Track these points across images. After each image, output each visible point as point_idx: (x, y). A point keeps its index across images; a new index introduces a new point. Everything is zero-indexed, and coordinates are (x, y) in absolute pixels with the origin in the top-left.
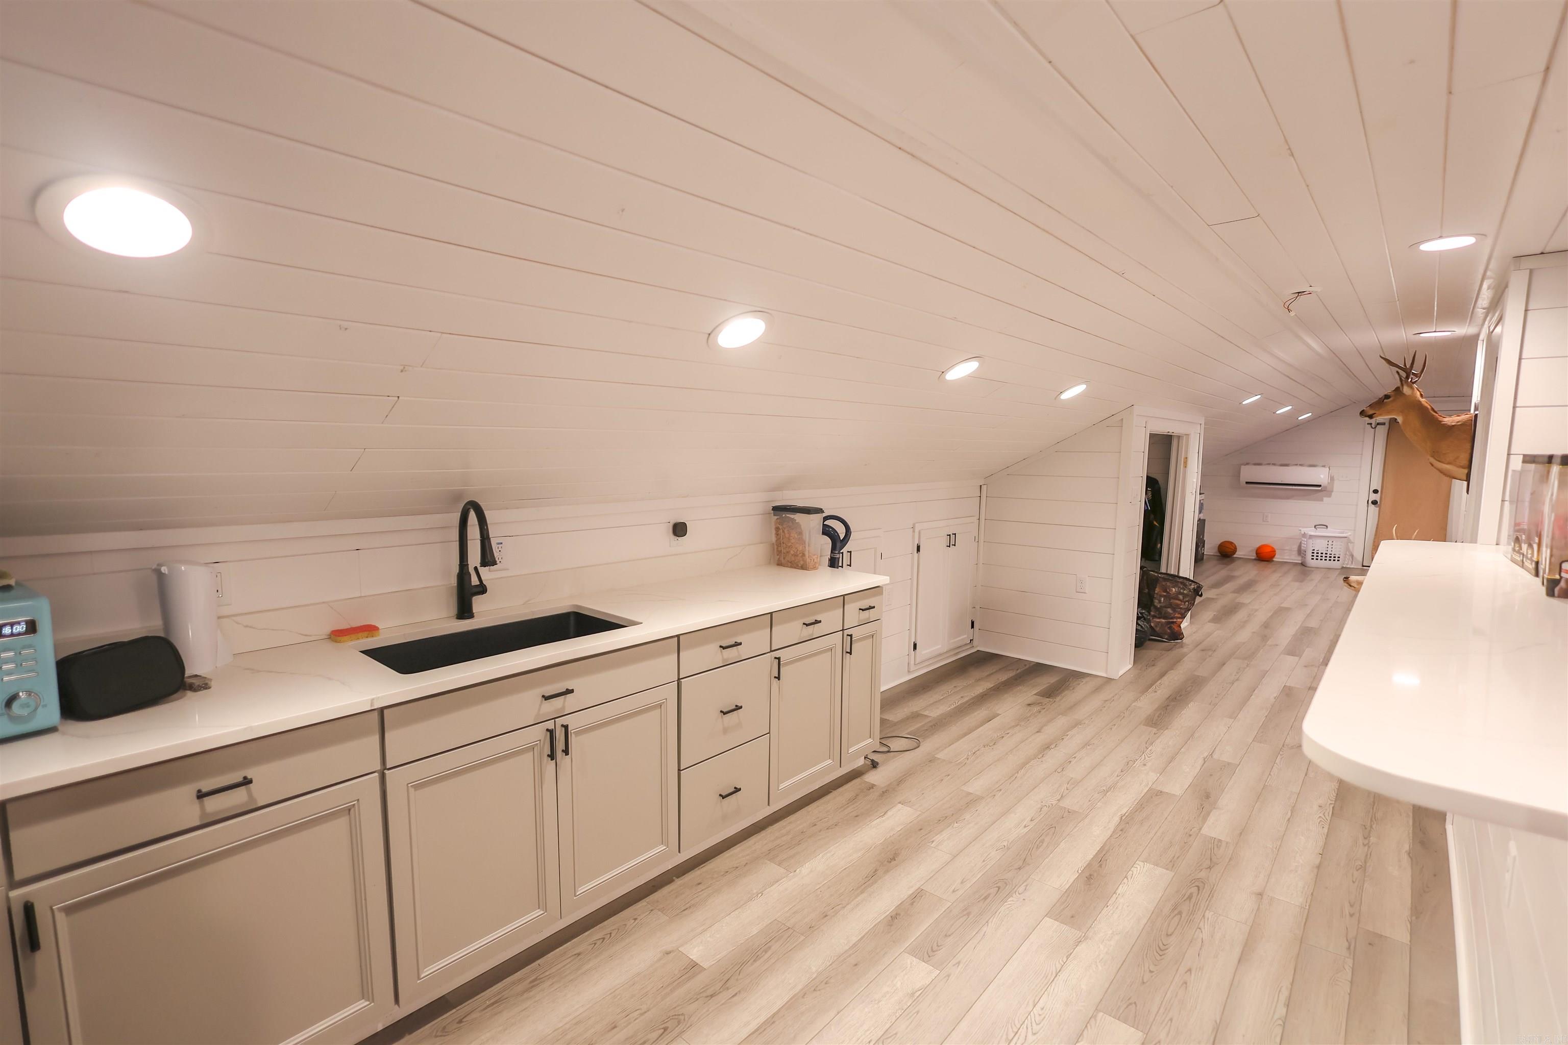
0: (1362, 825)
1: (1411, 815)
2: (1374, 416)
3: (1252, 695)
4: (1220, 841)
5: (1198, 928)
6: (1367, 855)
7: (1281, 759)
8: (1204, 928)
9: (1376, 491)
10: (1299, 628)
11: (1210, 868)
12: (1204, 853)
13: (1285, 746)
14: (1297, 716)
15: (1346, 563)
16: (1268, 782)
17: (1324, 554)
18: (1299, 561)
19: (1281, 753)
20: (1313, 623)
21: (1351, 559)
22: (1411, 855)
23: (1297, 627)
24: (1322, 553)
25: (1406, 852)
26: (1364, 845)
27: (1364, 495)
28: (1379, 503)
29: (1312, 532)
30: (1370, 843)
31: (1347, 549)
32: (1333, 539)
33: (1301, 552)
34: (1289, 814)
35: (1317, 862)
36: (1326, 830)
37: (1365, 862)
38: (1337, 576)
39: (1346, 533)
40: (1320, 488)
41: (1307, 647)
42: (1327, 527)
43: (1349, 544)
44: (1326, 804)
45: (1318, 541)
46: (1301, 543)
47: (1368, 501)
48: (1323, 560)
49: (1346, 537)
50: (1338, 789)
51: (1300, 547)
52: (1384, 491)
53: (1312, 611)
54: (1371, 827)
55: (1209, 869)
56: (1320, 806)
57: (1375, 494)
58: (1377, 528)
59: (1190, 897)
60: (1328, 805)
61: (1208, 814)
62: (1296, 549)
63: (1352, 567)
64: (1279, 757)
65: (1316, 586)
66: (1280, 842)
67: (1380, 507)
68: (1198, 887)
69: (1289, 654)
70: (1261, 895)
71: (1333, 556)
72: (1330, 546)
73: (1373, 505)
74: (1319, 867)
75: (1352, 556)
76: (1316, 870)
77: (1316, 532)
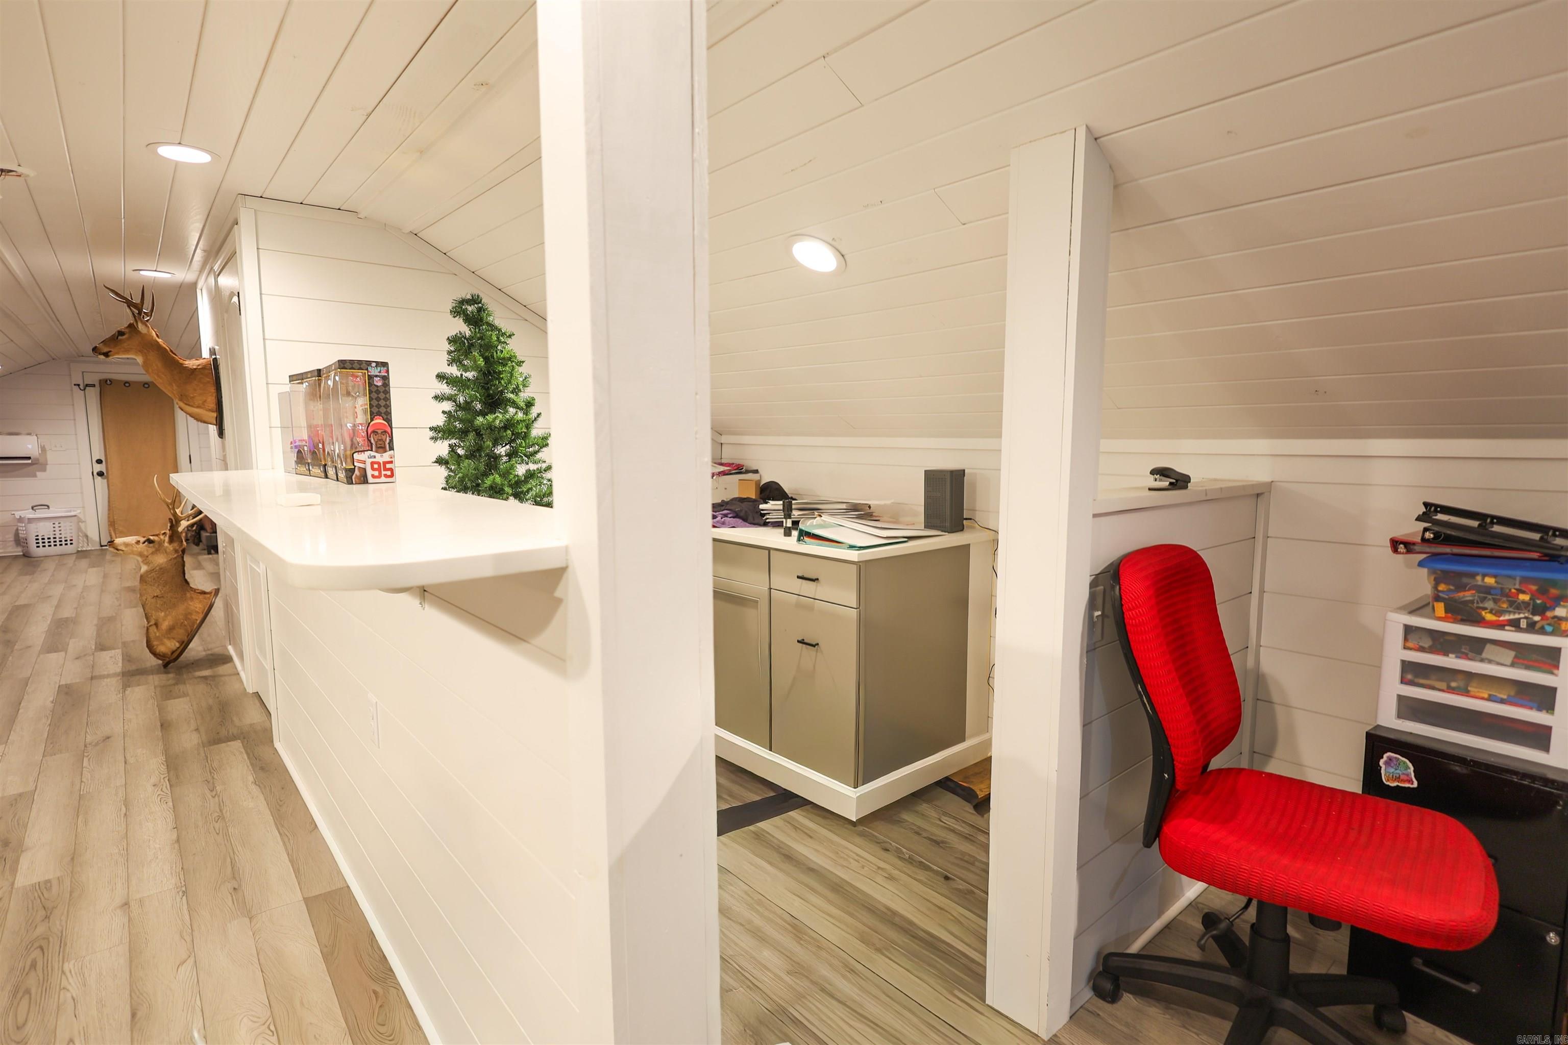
0: (204, 781)
1: (243, 750)
2: (109, 354)
3: (19, 710)
4: (48, 882)
5: (60, 990)
6: (220, 805)
7: (89, 760)
8: (70, 984)
9: (99, 462)
10: (51, 622)
11: (47, 917)
12: (30, 906)
13: (88, 746)
14: (88, 711)
15: (81, 545)
16: (83, 790)
17: (52, 538)
18: (19, 552)
19: (85, 754)
20: (67, 612)
21: (85, 540)
22: (257, 783)
23: (49, 622)
24: (49, 538)
25: (252, 783)
26: (214, 797)
27: (87, 468)
28: (105, 474)
29: (30, 514)
30: (219, 792)
31: (79, 529)
32: (60, 520)
33: (19, 541)
34: (124, 809)
35: (175, 837)
36: (170, 804)
37: (221, 811)
38: (75, 561)
39: (76, 511)
40: (29, 461)
41: (70, 638)
42: (48, 506)
43: (80, 523)
44: (160, 780)
45: (42, 524)
46: (17, 530)
47: (93, 473)
48: (53, 546)
49: (75, 516)
50: (166, 761)
51: (17, 534)
52: (109, 461)
53: (60, 601)
54: (213, 778)
55: (47, 920)
56: (154, 786)
57: (99, 465)
58: (109, 502)
59: (34, 965)
60: (162, 780)
61: (17, 861)
62: (12, 539)
63: (90, 549)
64: (86, 760)
65: (53, 575)
66: (125, 841)
67: (107, 478)
68: (41, 948)
69: (48, 652)
70: (126, 904)
71: (63, 540)
72: (57, 529)
73: (100, 478)
74: (178, 841)
75: (87, 536)
76: (176, 846)
77: (35, 514)
